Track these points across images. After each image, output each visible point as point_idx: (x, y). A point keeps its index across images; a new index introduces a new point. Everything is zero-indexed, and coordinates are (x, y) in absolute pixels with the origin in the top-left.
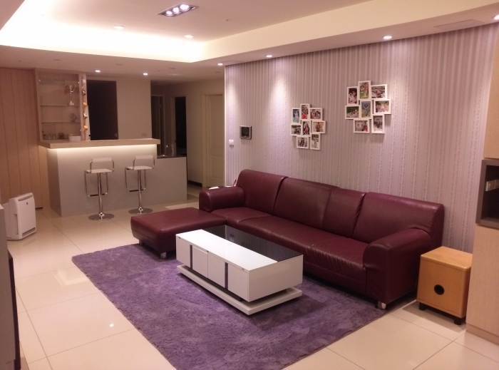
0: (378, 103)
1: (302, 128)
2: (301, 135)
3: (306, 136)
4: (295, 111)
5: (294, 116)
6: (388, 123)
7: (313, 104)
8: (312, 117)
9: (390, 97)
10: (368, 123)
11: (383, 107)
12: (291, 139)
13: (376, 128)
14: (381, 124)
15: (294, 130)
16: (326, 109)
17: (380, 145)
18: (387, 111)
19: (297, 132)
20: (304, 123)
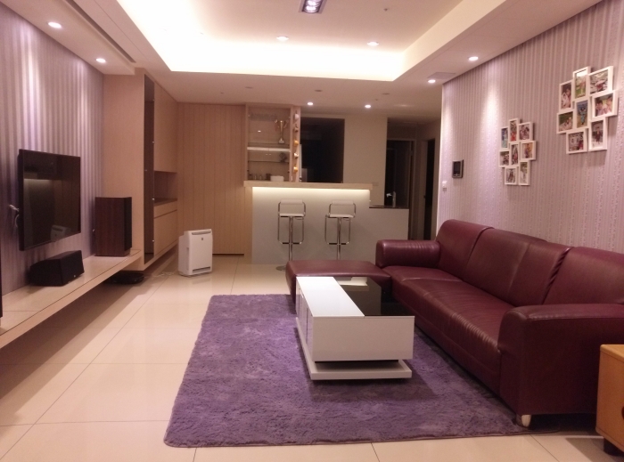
0: (599, 101)
1: (510, 155)
2: (510, 166)
3: (515, 166)
4: (504, 131)
5: (503, 138)
6: (612, 132)
8: (521, 138)
10: (585, 136)
11: (604, 106)
12: (500, 171)
13: (595, 142)
14: (601, 134)
15: (502, 159)
16: (538, 122)
17: (600, 169)
18: (611, 110)
19: (506, 162)
20: (513, 146)
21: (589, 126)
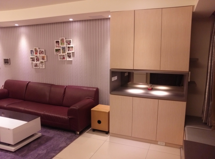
0: (69, 47)
3: (38, 62)
4: (31, 51)
5: (31, 53)
6: (73, 56)
7: (40, 48)
8: (40, 54)
9: (73, 45)
10: (65, 56)
11: (71, 49)
12: (30, 64)
13: (69, 58)
14: (71, 56)
15: (32, 60)
16: (46, 50)
17: (71, 65)
18: (73, 51)
19: (33, 60)
20: (36, 56)
21: (66, 54)
